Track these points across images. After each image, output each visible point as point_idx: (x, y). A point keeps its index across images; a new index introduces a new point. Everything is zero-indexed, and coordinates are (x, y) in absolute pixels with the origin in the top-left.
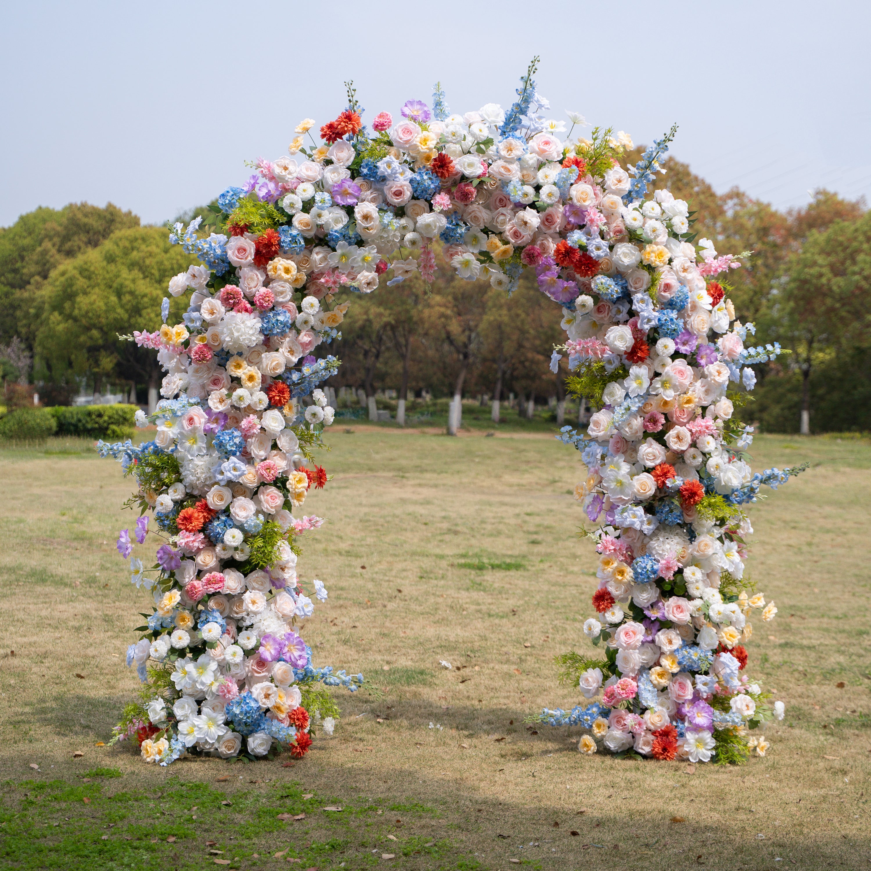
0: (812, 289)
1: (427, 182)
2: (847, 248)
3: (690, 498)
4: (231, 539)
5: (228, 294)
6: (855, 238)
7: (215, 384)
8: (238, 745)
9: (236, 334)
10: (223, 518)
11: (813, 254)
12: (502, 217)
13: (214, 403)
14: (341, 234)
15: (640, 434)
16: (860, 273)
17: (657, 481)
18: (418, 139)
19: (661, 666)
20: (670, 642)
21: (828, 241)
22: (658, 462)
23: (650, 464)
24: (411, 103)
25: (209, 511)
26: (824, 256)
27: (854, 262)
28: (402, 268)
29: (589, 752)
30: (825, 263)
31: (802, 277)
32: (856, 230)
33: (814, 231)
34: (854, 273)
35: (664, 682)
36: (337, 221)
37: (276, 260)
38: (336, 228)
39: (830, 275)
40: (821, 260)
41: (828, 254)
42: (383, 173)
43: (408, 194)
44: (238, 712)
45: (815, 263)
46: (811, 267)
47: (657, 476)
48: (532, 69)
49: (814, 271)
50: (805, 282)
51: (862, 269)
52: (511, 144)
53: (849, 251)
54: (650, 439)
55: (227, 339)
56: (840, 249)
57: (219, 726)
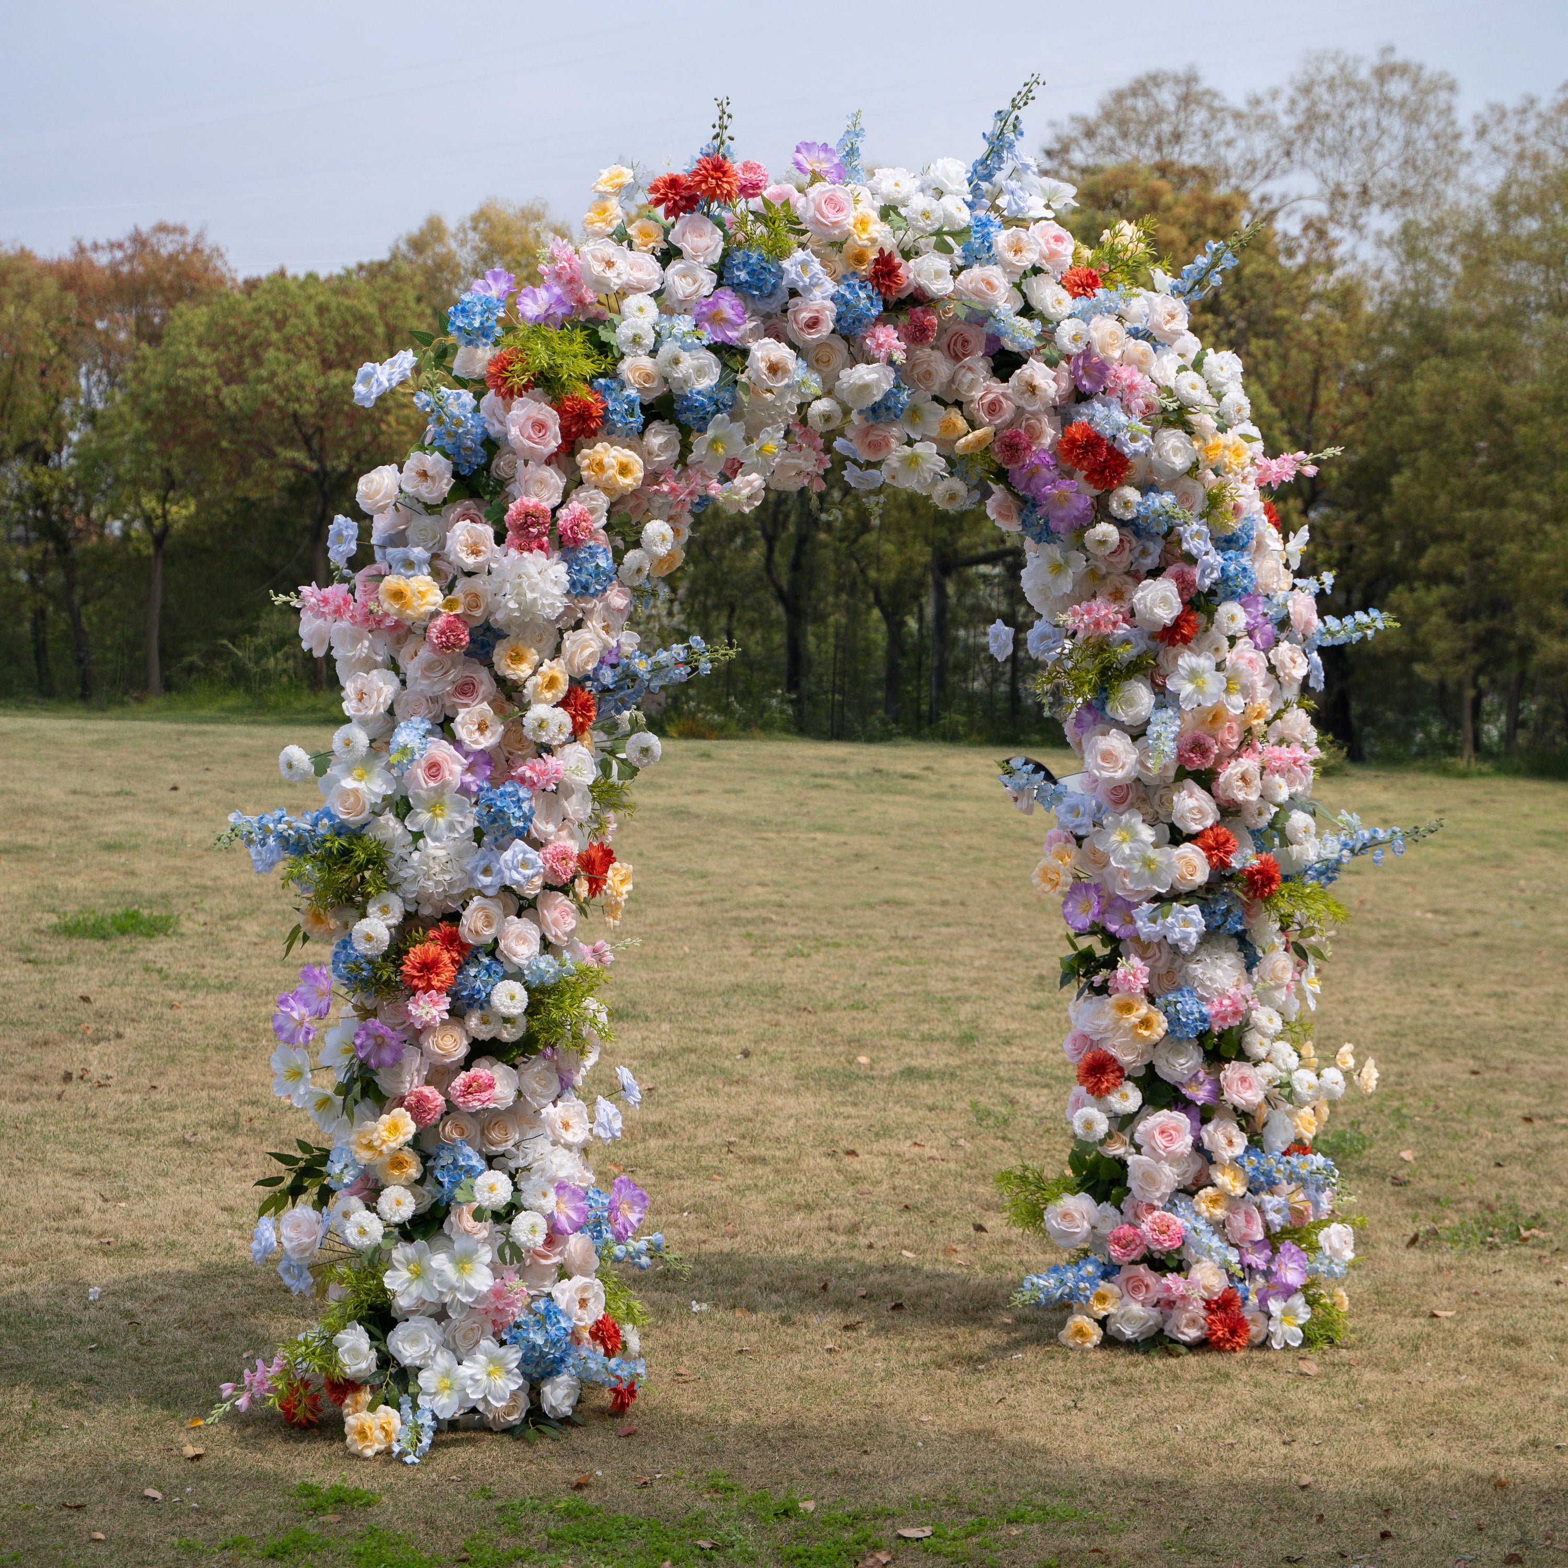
0: (190, 404)
1: (864, 303)
2: (244, 338)
3: (1264, 886)
4: (507, 1001)
5: (527, 515)
6: (258, 324)
7: (464, 694)
8: (524, 1403)
9: (530, 596)
10: (486, 960)
11: (188, 346)
12: (970, 376)
13: (471, 733)
14: (710, 399)
15: (1172, 773)
16: (269, 380)
17: (1209, 857)
18: (851, 220)
19: (1213, 1185)
20: (1230, 1143)
21: (212, 324)
22: (1209, 822)
23: (1196, 828)
24: (808, 146)
25: (463, 947)
26: (206, 349)
27: (259, 361)
28: (794, 466)
29: (1089, 1345)
30: (209, 361)
31: (173, 383)
32: (258, 310)
33: (182, 306)
34: (260, 380)
35: (1219, 1213)
36: (700, 372)
37: (599, 447)
38: (699, 387)
39: (220, 382)
40: (203, 356)
41: (214, 347)
42: (794, 281)
43: (828, 325)
44: (540, 1341)
45: (193, 362)
46: (185, 366)
47: (1208, 849)
48: (1024, 98)
49: (192, 373)
50: (174, 391)
51: (274, 374)
52: (1019, 239)
53: (247, 343)
54: (1189, 782)
55: (512, 605)
56: (232, 339)
57: (509, 1372)
